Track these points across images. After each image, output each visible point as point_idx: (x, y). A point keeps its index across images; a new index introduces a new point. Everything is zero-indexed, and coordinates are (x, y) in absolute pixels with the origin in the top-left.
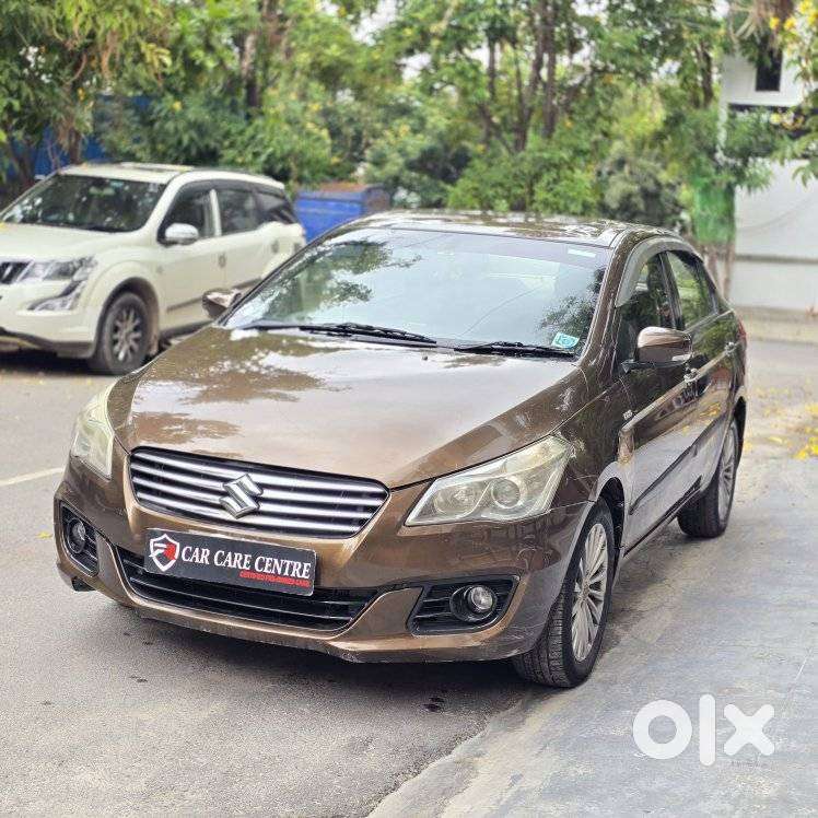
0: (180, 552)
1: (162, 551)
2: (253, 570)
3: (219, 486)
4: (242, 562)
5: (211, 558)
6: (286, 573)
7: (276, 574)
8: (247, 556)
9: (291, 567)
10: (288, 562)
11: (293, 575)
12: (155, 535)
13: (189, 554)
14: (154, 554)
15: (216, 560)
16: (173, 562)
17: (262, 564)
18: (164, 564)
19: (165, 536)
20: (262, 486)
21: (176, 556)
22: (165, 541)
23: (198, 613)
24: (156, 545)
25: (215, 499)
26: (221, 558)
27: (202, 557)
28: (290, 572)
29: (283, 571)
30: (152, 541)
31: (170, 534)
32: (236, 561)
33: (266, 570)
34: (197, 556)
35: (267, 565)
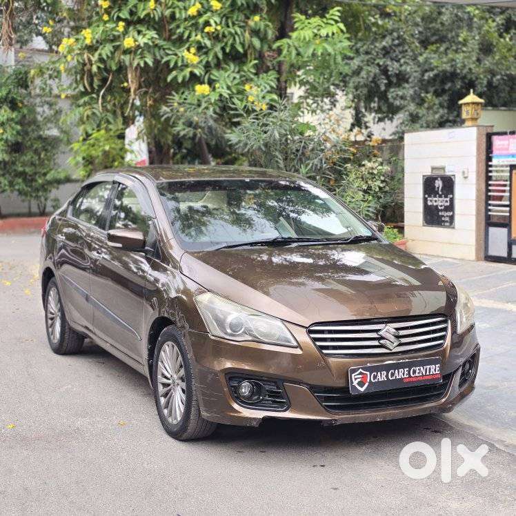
0: (370, 377)
2: (410, 376)
3: (374, 335)
4: (404, 374)
5: (387, 376)
6: (428, 373)
7: (423, 375)
8: (406, 370)
9: (430, 369)
10: (428, 367)
11: (431, 373)
12: (354, 371)
13: (375, 377)
14: (355, 383)
16: (367, 384)
17: (414, 372)
18: (362, 387)
19: (361, 370)
22: (361, 373)
24: (356, 377)
26: (393, 375)
27: (382, 376)
28: (430, 372)
29: (426, 372)
30: (353, 375)
31: (362, 368)
32: (401, 374)
33: (417, 375)
34: (379, 377)
35: (417, 371)
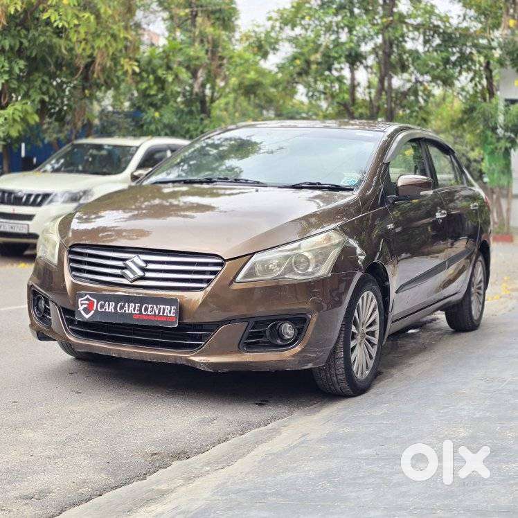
1: (85, 306)
2: (141, 313)
3: (120, 264)
4: (134, 309)
5: (115, 308)
6: (161, 314)
7: (155, 315)
8: (137, 305)
9: (164, 310)
10: (162, 306)
11: (165, 314)
12: (81, 296)
13: (102, 306)
14: (81, 308)
15: (118, 309)
16: (93, 312)
17: (146, 309)
18: (87, 313)
19: (87, 296)
20: (147, 262)
21: (95, 308)
22: (87, 299)
23: (108, 344)
24: (83, 302)
25: (118, 272)
26: (122, 308)
27: (110, 307)
28: (163, 313)
29: (159, 312)
30: (80, 300)
31: (90, 295)
32: (131, 309)
33: (149, 313)
34: (107, 307)
35: (150, 309)
